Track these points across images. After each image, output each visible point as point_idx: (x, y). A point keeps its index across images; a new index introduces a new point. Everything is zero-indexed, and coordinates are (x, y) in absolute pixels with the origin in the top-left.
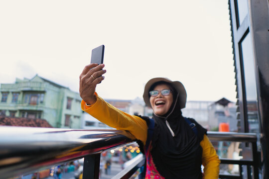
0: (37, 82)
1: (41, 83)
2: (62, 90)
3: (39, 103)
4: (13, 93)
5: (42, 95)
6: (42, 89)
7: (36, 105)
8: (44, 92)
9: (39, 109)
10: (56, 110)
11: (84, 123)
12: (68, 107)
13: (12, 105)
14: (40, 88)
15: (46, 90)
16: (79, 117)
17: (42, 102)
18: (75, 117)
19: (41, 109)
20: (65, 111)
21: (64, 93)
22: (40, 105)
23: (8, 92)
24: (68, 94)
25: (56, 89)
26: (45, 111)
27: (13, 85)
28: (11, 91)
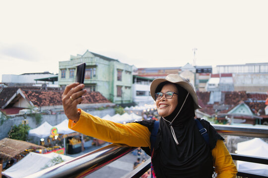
0: (88, 58)
1: (92, 58)
2: (112, 62)
3: (93, 77)
4: (69, 69)
5: (95, 69)
6: (94, 64)
7: (90, 79)
8: (95, 66)
9: (92, 82)
10: (108, 82)
11: (135, 93)
12: (119, 79)
13: (70, 80)
14: (92, 62)
15: (97, 64)
16: (130, 88)
17: (94, 76)
18: (126, 87)
19: (95, 82)
20: (117, 83)
21: (113, 66)
22: (93, 79)
23: (66, 69)
24: (117, 66)
25: (106, 62)
26: (99, 84)
27: (69, 61)
28: (68, 67)
